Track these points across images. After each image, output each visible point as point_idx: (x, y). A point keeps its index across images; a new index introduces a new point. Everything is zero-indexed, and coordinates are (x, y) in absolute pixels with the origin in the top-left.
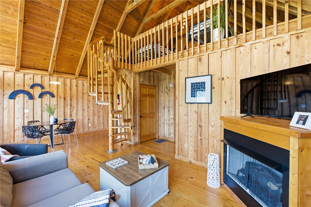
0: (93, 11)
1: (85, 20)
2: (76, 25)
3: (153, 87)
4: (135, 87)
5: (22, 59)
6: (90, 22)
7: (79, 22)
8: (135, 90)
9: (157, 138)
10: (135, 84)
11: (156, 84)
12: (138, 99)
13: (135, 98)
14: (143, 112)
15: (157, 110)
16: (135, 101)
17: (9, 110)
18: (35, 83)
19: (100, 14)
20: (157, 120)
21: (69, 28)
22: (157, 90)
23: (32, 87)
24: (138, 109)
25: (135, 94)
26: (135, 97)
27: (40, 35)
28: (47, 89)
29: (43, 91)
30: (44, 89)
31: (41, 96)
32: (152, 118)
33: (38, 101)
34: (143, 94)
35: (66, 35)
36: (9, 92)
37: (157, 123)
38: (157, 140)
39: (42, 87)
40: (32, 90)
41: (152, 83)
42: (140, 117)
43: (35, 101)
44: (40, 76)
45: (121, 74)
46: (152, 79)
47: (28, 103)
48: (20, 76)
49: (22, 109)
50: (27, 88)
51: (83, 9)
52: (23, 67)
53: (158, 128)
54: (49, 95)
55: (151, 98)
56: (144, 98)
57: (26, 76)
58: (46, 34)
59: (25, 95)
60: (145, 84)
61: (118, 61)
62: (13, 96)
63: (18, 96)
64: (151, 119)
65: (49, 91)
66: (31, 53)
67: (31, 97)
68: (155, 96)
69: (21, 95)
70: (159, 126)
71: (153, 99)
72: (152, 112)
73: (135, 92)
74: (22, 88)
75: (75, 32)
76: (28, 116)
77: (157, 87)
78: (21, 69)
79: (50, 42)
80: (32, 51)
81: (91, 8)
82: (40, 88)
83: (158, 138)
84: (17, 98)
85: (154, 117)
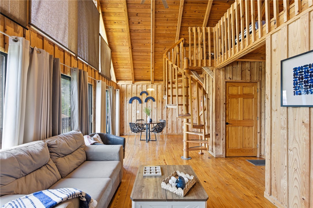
0: (176, 17)
1: (171, 28)
2: (164, 36)
3: (251, 84)
4: (218, 87)
5: (135, 74)
6: (175, 28)
7: (167, 33)
8: (218, 90)
9: (258, 156)
10: (219, 83)
11: (255, 78)
12: (223, 101)
13: (218, 100)
14: (231, 118)
15: (258, 116)
16: (219, 104)
17: (129, 111)
18: (143, 91)
19: (182, 16)
20: (258, 131)
21: (160, 41)
22: (258, 87)
23: (141, 94)
24: (223, 114)
25: (218, 95)
26: (218, 98)
27: (142, 54)
28: (150, 95)
29: (148, 96)
30: (148, 95)
31: (146, 101)
32: (249, 127)
33: (144, 104)
34: (231, 95)
35: (159, 48)
36: (129, 98)
37: (258, 135)
38: (258, 159)
39: (147, 94)
40: (141, 96)
41: (248, 78)
42: (227, 124)
43: (143, 104)
44: (146, 85)
45: (205, 73)
46: (248, 73)
47: (139, 106)
48: (134, 86)
49: (136, 110)
50: (139, 96)
51: (167, 19)
52: (136, 80)
53: (260, 143)
54: (151, 100)
55: (245, 100)
56: (235, 100)
57: (138, 87)
58: (145, 52)
59: (137, 100)
60: (234, 81)
61: (203, 59)
62: (131, 101)
63: (134, 101)
64: (247, 128)
65: (151, 96)
66: (139, 69)
67: (141, 102)
68: (255, 97)
69: (135, 100)
70: (262, 141)
71: (250, 100)
72: (249, 119)
73: (218, 92)
74: (135, 96)
75: (164, 43)
76: (139, 116)
77: (258, 83)
78: (135, 82)
79: (149, 57)
80: (140, 67)
81: (174, 15)
82: (145, 94)
83: (260, 158)
84: (133, 102)
85: (252, 126)
